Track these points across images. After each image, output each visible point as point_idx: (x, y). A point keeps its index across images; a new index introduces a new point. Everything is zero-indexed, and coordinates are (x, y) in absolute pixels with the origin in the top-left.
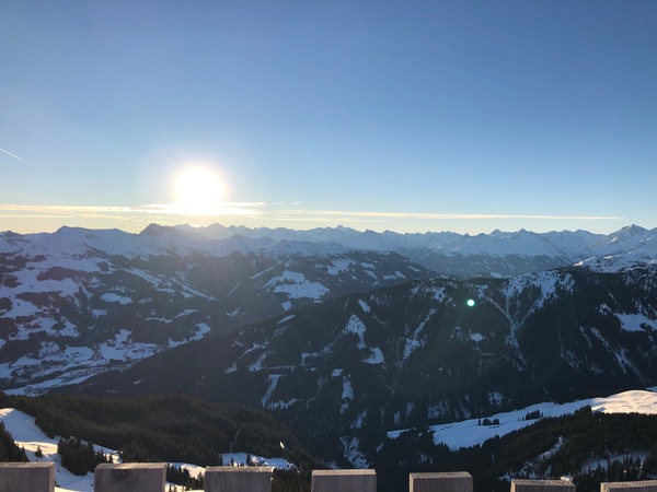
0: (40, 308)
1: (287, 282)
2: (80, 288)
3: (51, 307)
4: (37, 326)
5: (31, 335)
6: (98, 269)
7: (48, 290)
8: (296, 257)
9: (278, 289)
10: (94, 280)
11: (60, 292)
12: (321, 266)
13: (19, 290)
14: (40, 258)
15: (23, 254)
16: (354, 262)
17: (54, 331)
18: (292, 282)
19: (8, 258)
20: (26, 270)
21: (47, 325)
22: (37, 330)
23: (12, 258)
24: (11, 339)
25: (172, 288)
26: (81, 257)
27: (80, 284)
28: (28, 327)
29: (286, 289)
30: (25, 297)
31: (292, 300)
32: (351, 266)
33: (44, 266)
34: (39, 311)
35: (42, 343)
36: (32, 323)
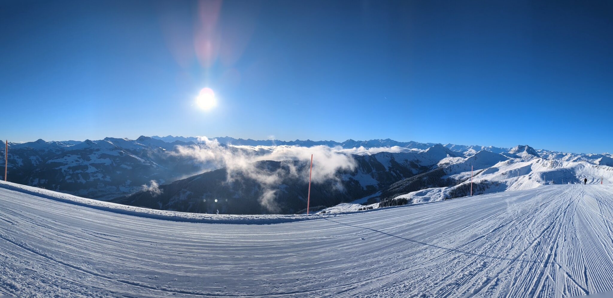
0: (98, 169)
2: (112, 162)
3: (102, 169)
4: (97, 176)
5: (94, 180)
6: (119, 155)
7: (100, 162)
10: (118, 159)
11: (105, 163)
13: (91, 162)
14: (98, 150)
15: (92, 148)
17: (103, 179)
19: (87, 150)
20: (93, 155)
21: (100, 176)
22: (97, 178)
23: (88, 150)
24: (88, 180)
25: (149, 163)
26: (113, 150)
27: (112, 160)
28: (93, 176)
30: (92, 165)
33: (100, 153)
34: (97, 170)
35: (99, 183)
36: (95, 175)
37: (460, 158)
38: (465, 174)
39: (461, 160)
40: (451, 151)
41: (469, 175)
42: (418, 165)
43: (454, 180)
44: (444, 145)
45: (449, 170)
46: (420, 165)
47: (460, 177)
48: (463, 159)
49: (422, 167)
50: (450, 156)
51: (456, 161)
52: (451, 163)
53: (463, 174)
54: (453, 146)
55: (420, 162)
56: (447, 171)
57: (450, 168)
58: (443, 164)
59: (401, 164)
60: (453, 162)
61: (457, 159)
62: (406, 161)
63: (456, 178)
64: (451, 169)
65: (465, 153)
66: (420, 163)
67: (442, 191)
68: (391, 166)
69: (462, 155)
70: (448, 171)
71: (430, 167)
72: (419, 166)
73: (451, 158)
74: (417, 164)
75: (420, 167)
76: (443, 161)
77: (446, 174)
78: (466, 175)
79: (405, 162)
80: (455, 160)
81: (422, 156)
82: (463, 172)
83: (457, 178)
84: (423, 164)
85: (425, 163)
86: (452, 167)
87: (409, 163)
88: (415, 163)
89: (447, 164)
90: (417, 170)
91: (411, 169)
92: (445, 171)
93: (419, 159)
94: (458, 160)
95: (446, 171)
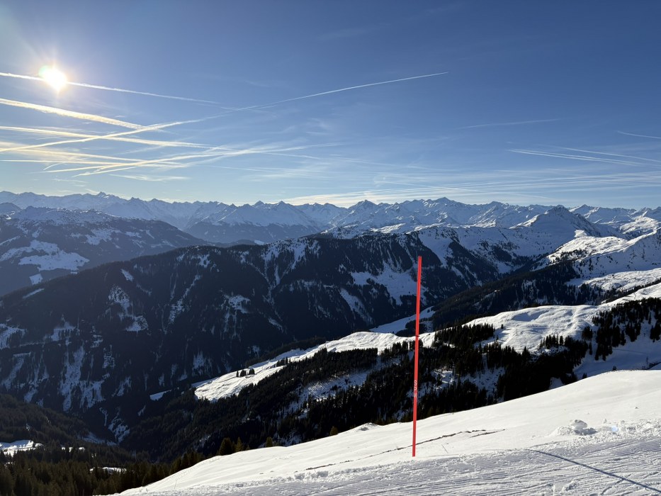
1: (35, 253)
8: (48, 225)
9: (25, 261)
12: (78, 235)
16: (117, 231)
18: (42, 253)
29: (35, 260)
31: (44, 273)
32: (114, 235)
37: (615, 238)
38: (629, 278)
39: (619, 244)
40: (590, 224)
41: (639, 280)
42: (512, 255)
43: (600, 290)
44: (570, 209)
45: (587, 266)
46: (515, 255)
47: (615, 284)
48: (621, 241)
49: (522, 257)
50: (588, 235)
51: (603, 245)
52: (590, 250)
53: (622, 276)
54: (593, 211)
55: (516, 247)
56: (582, 267)
57: (591, 261)
58: (570, 253)
59: (474, 253)
60: (596, 248)
61: (607, 242)
62: (484, 246)
63: (604, 286)
64: (593, 264)
65: (626, 226)
66: (514, 250)
67: (576, 315)
68: (451, 256)
69: (617, 233)
70: (585, 269)
71: (540, 259)
72: (513, 257)
73: (592, 239)
74: (509, 252)
75: (515, 258)
76: (570, 247)
77: (578, 277)
78: (631, 281)
79: (482, 247)
80: (600, 245)
81: (520, 234)
82: (624, 273)
83: (606, 287)
84: (521, 252)
85: (525, 249)
86: (594, 260)
87: (490, 249)
88: (504, 250)
89: (579, 252)
90: (507, 265)
91: (495, 263)
92: (576, 269)
93: (511, 241)
94: (609, 243)
95: (579, 269)
